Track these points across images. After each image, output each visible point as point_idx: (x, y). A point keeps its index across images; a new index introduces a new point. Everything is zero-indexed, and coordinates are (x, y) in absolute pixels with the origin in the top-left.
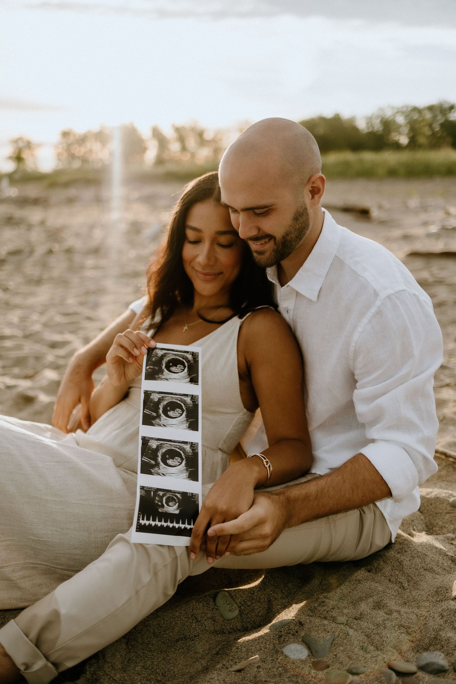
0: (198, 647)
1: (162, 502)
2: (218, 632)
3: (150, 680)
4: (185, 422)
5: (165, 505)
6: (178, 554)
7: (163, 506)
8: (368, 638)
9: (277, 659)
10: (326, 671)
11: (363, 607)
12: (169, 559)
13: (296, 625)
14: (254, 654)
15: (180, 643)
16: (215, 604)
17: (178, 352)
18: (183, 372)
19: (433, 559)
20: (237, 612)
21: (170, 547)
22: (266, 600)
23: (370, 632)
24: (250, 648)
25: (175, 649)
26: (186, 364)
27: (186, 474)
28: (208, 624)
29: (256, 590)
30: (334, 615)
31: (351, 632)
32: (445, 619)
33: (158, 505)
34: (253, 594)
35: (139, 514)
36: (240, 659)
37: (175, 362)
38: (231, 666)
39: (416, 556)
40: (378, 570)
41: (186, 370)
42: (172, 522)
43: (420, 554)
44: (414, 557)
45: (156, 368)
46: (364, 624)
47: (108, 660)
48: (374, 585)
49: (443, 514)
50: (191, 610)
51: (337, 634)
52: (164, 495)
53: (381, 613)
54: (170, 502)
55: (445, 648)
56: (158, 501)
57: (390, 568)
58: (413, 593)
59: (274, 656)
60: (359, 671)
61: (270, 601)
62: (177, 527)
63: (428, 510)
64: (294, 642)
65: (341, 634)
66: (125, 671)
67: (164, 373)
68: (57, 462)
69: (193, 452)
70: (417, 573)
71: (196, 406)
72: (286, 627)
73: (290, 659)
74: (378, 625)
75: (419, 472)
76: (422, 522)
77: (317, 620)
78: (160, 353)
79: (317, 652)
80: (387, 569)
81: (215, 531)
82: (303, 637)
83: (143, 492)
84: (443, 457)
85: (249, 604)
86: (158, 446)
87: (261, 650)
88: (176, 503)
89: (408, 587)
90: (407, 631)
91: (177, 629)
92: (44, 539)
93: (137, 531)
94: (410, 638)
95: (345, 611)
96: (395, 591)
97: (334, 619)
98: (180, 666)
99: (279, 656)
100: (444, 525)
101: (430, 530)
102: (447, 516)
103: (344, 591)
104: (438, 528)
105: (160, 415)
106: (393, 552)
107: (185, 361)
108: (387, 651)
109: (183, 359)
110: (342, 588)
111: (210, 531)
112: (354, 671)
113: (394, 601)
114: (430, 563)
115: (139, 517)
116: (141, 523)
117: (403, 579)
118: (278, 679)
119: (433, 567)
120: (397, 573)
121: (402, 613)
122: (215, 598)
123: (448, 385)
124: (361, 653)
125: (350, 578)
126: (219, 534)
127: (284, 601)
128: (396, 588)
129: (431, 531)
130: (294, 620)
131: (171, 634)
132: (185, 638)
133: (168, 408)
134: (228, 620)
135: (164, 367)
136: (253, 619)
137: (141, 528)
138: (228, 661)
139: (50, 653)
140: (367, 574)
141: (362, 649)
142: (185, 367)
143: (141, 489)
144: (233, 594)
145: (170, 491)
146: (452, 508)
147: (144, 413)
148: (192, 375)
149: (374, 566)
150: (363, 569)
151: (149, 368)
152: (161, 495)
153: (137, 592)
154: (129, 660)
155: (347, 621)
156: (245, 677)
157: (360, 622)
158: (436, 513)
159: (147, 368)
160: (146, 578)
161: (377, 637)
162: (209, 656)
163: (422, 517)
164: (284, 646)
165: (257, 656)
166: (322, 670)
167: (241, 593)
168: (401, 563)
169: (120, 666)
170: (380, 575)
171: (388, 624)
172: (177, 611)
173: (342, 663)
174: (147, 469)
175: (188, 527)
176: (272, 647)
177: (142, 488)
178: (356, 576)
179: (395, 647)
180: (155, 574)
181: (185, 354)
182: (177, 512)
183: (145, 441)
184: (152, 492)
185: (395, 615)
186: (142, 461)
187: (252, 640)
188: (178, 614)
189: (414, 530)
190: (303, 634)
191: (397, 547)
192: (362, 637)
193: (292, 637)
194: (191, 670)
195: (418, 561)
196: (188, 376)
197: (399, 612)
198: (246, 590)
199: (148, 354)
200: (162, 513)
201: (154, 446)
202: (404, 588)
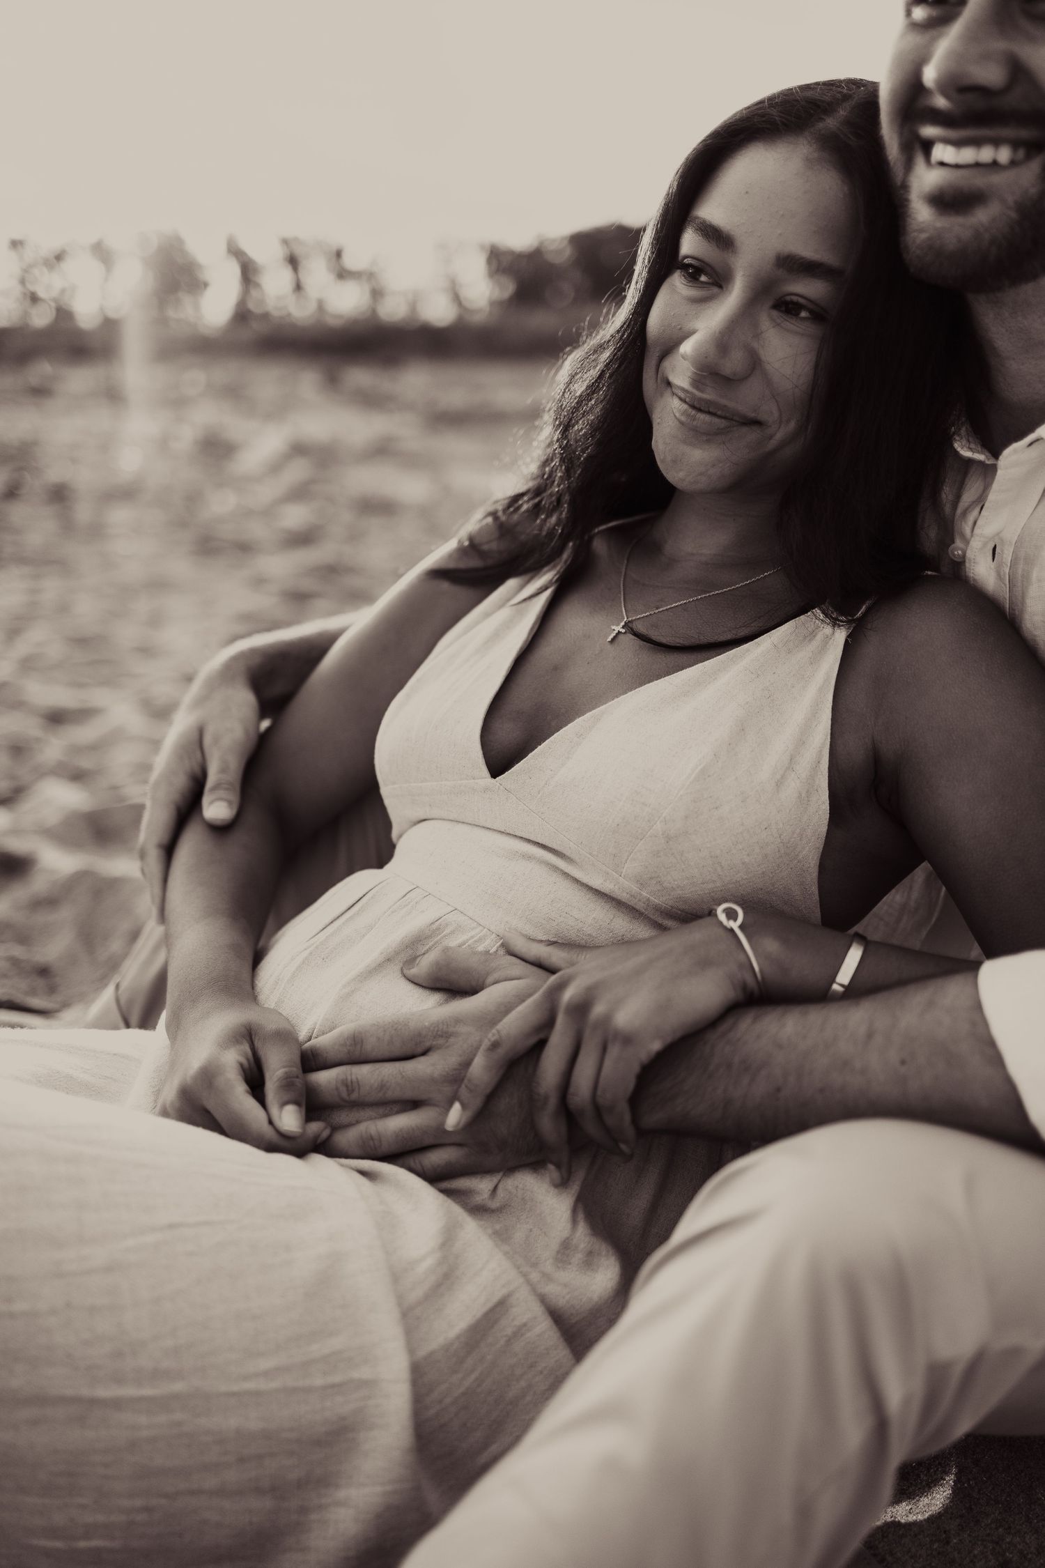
34: (948, 1543)
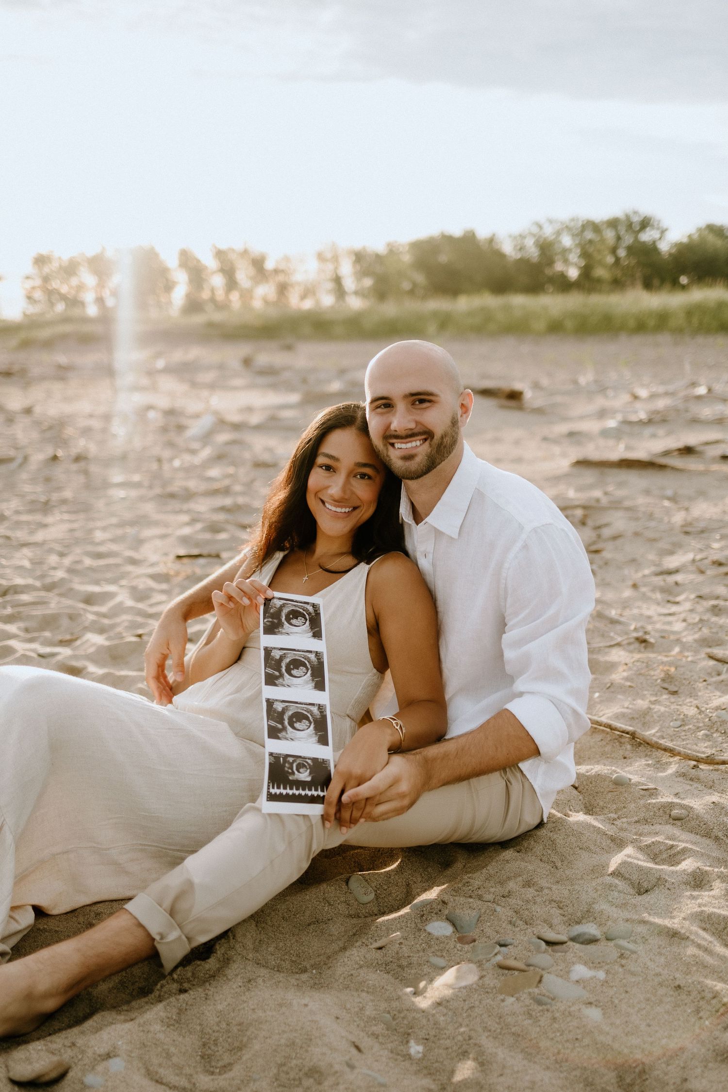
0: (333, 930)
1: (292, 769)
2: (353, 916)
3: (284, 960)
4: (311, 682)
5: (296, 772)
6: (314, 822)
7: (293, 773)
8: (517, 914)
9: (420, 936)
10: (472, 945)
11: (511, 885)
12: (304, 828)
13: (438, 904)
14: (394, 932)
15: (312, 926)
16: (348, 888)
17: (298, 602)
18: (305, 625)
19: (589, 838)
20: (372, 896)
21: (305, 817)
22: (404, 884)
23: (519, 908)
24: (389, 928)
25: (308, 932)
26: (307, 617)
27: (315, 739)
28: (342, 908)
29: (393, 873)
30: (480, 893)
31: (498, 909)
32: (599, 893)
33: (288, 772)
34: (391, 878)
35: (269, 783)
36: (381, 937)
37: (295, 614)
38: (371, 944)
39: (571, 834)
40: (528, 850)
41: (308, 622)
42: (304, 789)
43: (575, 832)
44: (568, 836)
45: (276, 621)
46: (512, 901)
47: (239, 940)
48: (523, 864)
49: (605, 793)
50: (322, 894)
51: (483, 911)
52: (294, 761)
53: (531, 890)
54: (300, 768)
55: (598, 919)
56: (289, 768)
57: (541, 847)
58: (567, 872)
59: (416, 934)
60: (507, 943)
61: (408, 885)
62: (310, 794)
63: (587, 790)
64: (437, 920)
65: (488, 911)
66: (257, 951)
67: (284, 627)
68: (169, 729)
69: (321, 715)
70: (572, 852)
71: (321, 664)
72: (428, 906)
73: (434, 936)
74: (528, 901)
75: (569, 726)
76: (580, 802)
77: (462, 899)
78: (278, 603)
79: (462, 927)
80: (538, 849)
81: (349, 797)
82: (447, 915)
83: (272, 759)
84: (608, 730)
85: (386, 887)
86: (283, 709)
87: (402, 928)
88: (307, 769)
89: (561, 866)
90: (558, 906)
91: (308, 913)
92: (157, 815)
93: (267, 800)
94: (561, 911)
95: (492, 890)
96: (547, 871)
97: (480, 898)
98: (315, 948)
99: (421, 933)
100: (605, 805)
101: (589, 810)
102: (610, 795)
103: (491, 871)
104: (598, 809)
105: (283, 675)
106: (545, 831)
107: (305, 614)
108: (537, 925)
109: (304, 610)
110: (488, 868)
111: (345, 798)
112: (502, 942)
113: (545, 879)
114: (586, 842)
115: (269, 786)
116: (271, 793)
117: (555, 858)
118: (421, 954)
119: (590, 846)
120: (550, 852)
121: (553, 889)
122: (347, 882)
123: (618, 645)
124: (510, 927)
125: (497, 858)
126: (354, 800)
127: (424, 884)
128: (548, 867)
129: (591, 813)
130: (436, 899)
131: (302, 918)
132: (318, 922)
133: (292, 667)
134: (363, 904)
135: (283, 619)
136: (390, 904)
137: (272, 797)
138: (367, 939)
139: (184, 923)
140: (516, 854)
141: (511, 923)
142: (306, 620)
143: (269, 755)
144: (367, 877)
145: (300, 757)
146: (614, 786)
147: (265, 672)
148: (314, 629)
149: (524, 847)
150: (512, 849)
151: (268, 621)
152: (291, 761)
153: (272, 862)
154: (260, 941)
155: (494, 899)
156: (386, 954)
157: (508, 899)
158: (597, 793)
159: (265, 620)
160: (281, 847)
161: (527, 912)
162: (346, 937)
163: (581, 797)
164: (426, 925)
165: (398, 933)
166: (468, 943)
167: (376, 876)
168: (553, 842)
169: (251, 946)
170: (530, 854)
171: (538, 900)
172: (307, 895)
173: (489, 937)
174: (274, 733)
175: (322, 794)
176: (413, 926)
177: (271, 754)
178: (504, 857)
179: (545, 921)
180: (290, 843)
181: (306, 606)
182: (309, 779)
183: (270, 703)
184: (281, 759)
185: (546, 891)
186: (268, 725)
187: (392, 919)
188: (308, 897)
189: (571, 810)
190: (446, 912)
191: (550, 826)
192: (511, 913)
193: (435, 915)
194: (328, 951)
195: (573, 839)
196: (310, 630)
197: (550, 889)
198: (382, 873)
199: (265, 604)
200: (293, 781)
201: (280, 709)
202: (556, 868)
